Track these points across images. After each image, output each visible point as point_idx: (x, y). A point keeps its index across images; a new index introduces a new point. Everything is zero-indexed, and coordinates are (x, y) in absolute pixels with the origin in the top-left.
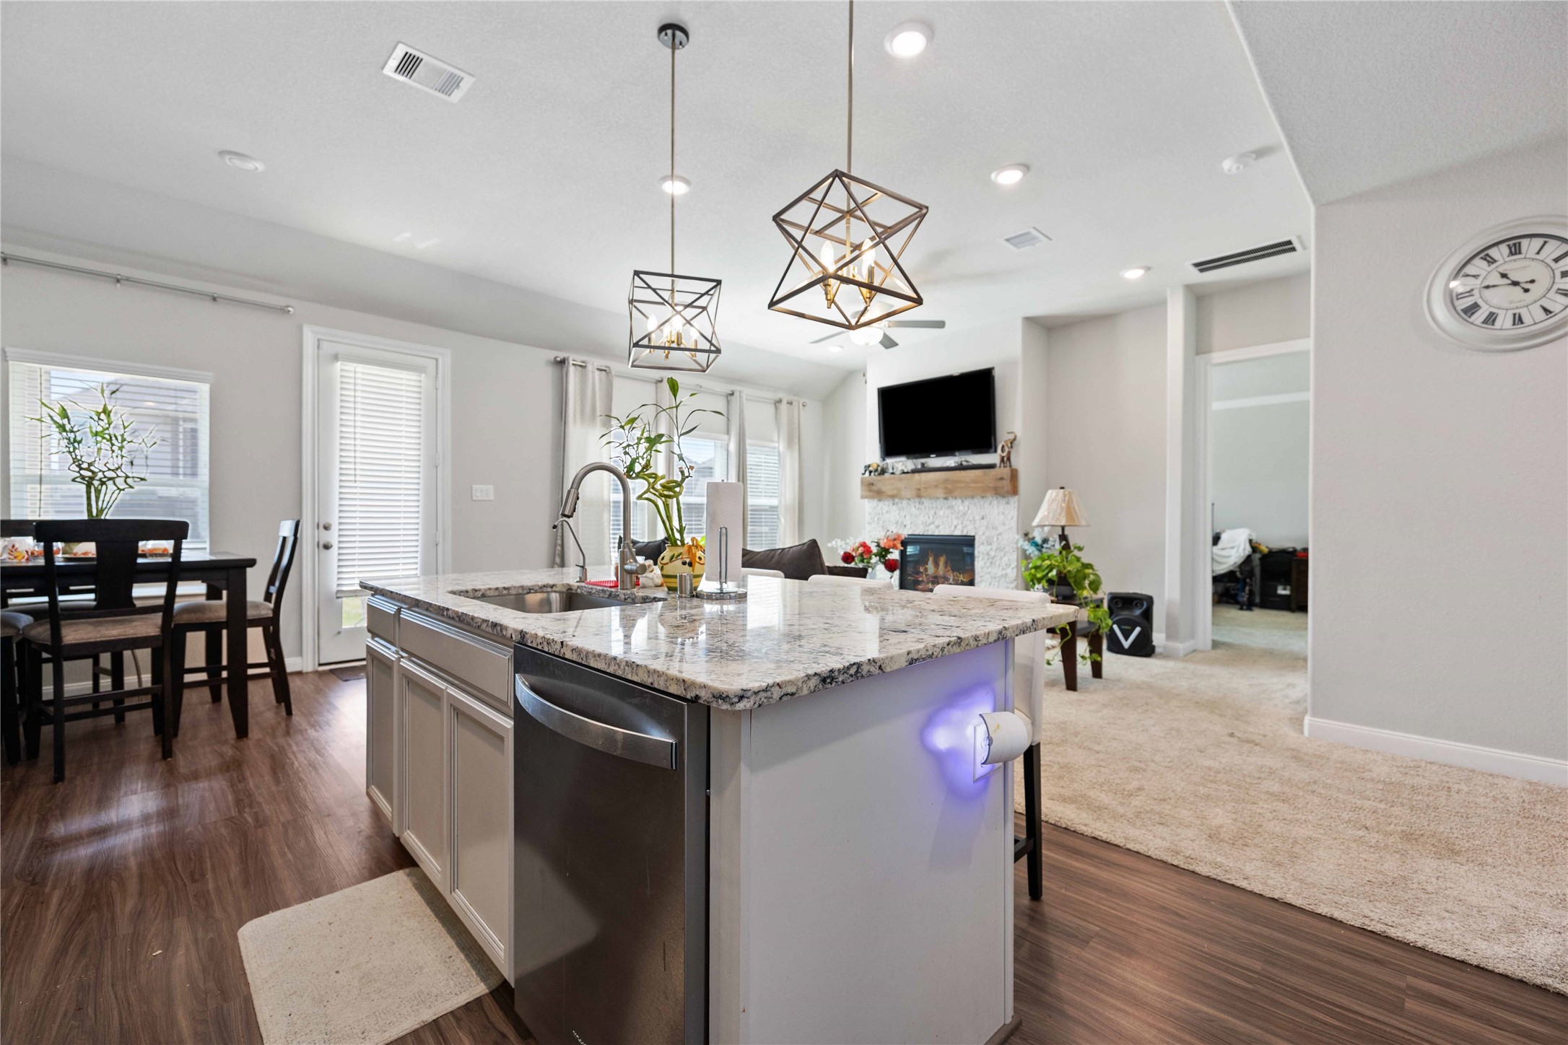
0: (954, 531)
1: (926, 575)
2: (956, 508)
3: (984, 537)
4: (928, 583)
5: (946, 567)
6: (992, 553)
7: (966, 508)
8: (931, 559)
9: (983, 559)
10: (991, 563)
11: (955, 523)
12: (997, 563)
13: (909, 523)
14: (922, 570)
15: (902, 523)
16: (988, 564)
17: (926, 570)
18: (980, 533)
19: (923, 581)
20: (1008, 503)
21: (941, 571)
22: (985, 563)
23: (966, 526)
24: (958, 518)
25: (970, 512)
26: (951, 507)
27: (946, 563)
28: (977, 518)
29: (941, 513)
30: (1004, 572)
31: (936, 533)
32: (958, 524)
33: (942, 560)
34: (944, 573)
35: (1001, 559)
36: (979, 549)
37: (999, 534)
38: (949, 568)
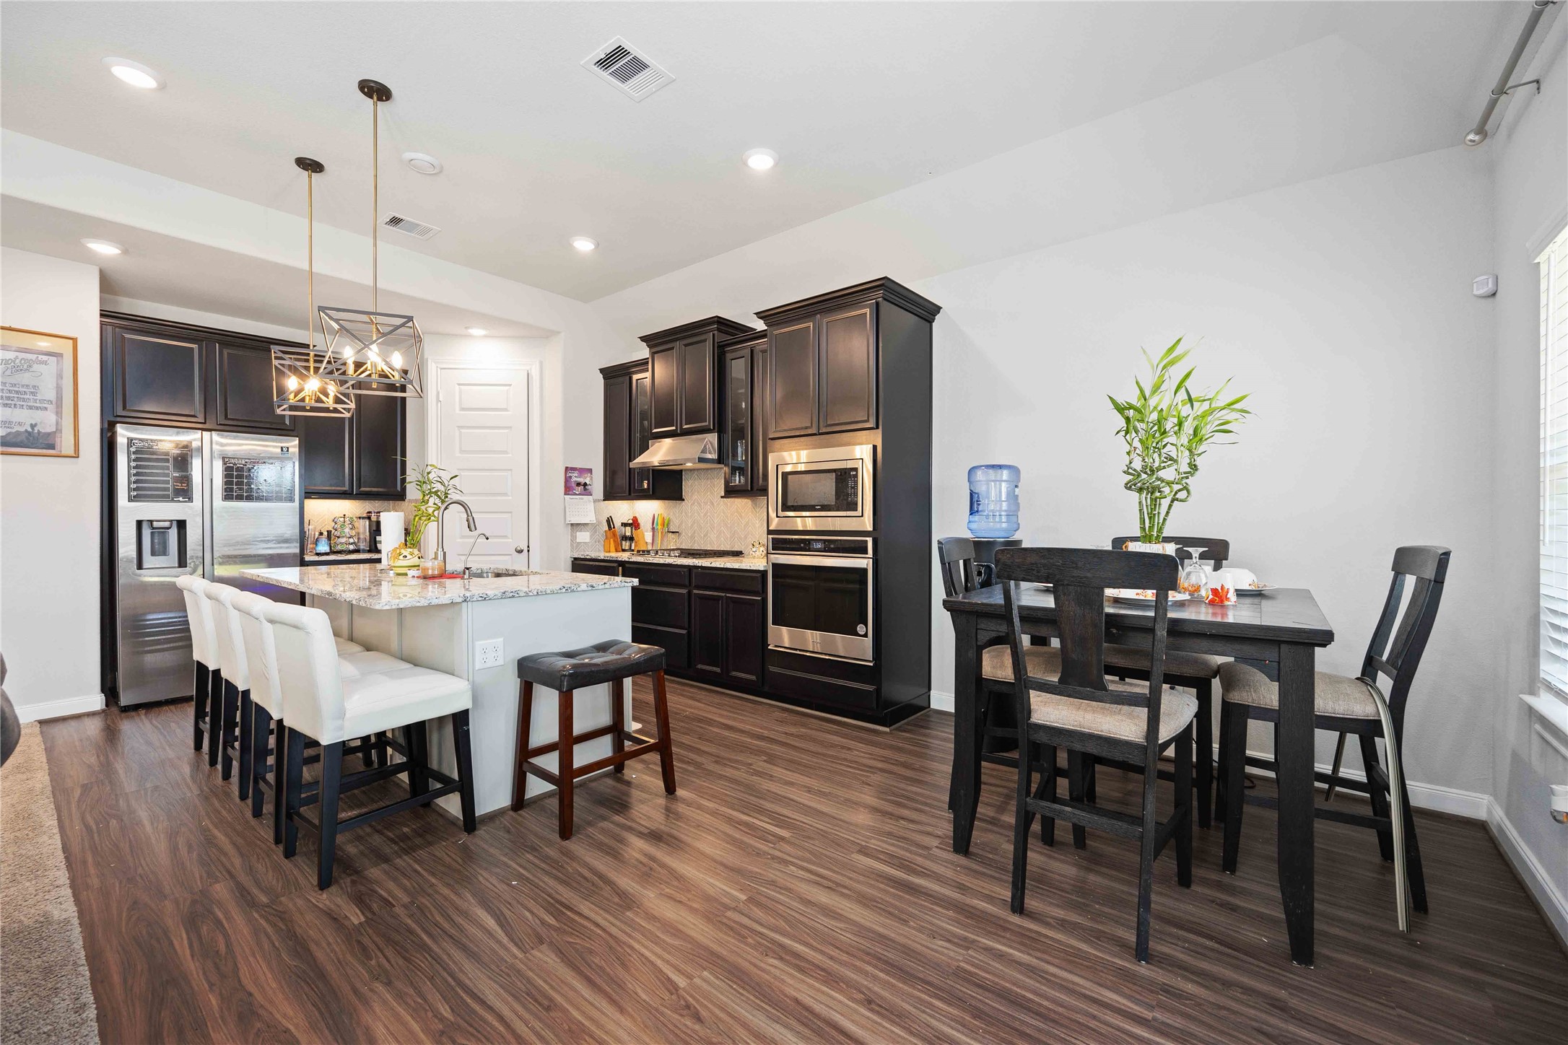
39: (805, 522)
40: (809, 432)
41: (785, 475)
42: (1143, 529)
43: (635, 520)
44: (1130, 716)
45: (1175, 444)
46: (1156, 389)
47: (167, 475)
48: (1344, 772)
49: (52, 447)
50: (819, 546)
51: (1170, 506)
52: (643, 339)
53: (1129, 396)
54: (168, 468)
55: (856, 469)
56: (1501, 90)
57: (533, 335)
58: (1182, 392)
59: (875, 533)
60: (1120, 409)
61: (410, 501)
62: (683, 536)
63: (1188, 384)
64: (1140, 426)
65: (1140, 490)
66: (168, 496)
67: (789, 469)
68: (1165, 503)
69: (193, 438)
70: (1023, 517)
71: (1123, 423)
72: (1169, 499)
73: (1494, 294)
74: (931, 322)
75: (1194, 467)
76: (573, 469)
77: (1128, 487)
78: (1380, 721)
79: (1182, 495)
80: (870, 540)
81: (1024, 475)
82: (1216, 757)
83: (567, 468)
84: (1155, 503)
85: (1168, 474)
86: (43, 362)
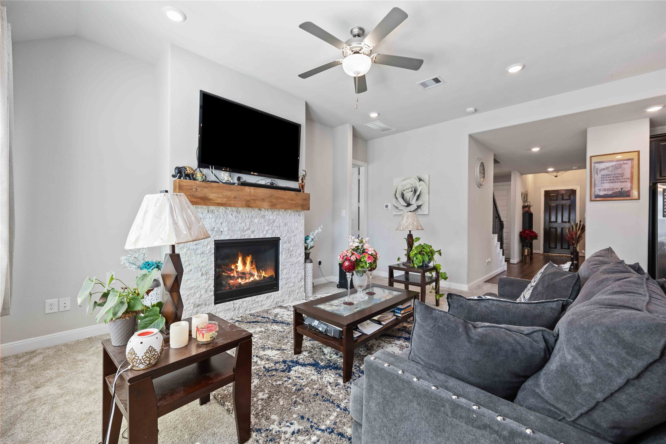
0: (266, 235)
1: (237, 272)
2: (267, 217)
3: (286, 238)
4: (238, 278)
5: (251, 265)
6: (291, 249)
7: (275, 218)
8: (240, 259)
9: (285, 253)
10: (290, 255)
11: (267, 228)
12: (294, 255)
13: (226, 229)
14: (233, 267)
15: (219, 229)
16: (289, 256)
17: (236, 267)
18: (284, 235)
19: (234, 276)
20: (299, 215)
21: (248, 268)
22: (287, 256)
23: (274, 230)
24: (268, 225)
25: (277, 220)
26: (264, 217)
27: (252, 262)
28: (282, 225)
29: (256, 221)
30: (298, 260)
31: (252, 237)
32: (269, 229)
33: (249, 260)
34: (250, 270)
35: (296, 252)
36: (282, 247)
37: (295, 236)
38: (254, 266)
49: (629, 196)
86: (626, 163)
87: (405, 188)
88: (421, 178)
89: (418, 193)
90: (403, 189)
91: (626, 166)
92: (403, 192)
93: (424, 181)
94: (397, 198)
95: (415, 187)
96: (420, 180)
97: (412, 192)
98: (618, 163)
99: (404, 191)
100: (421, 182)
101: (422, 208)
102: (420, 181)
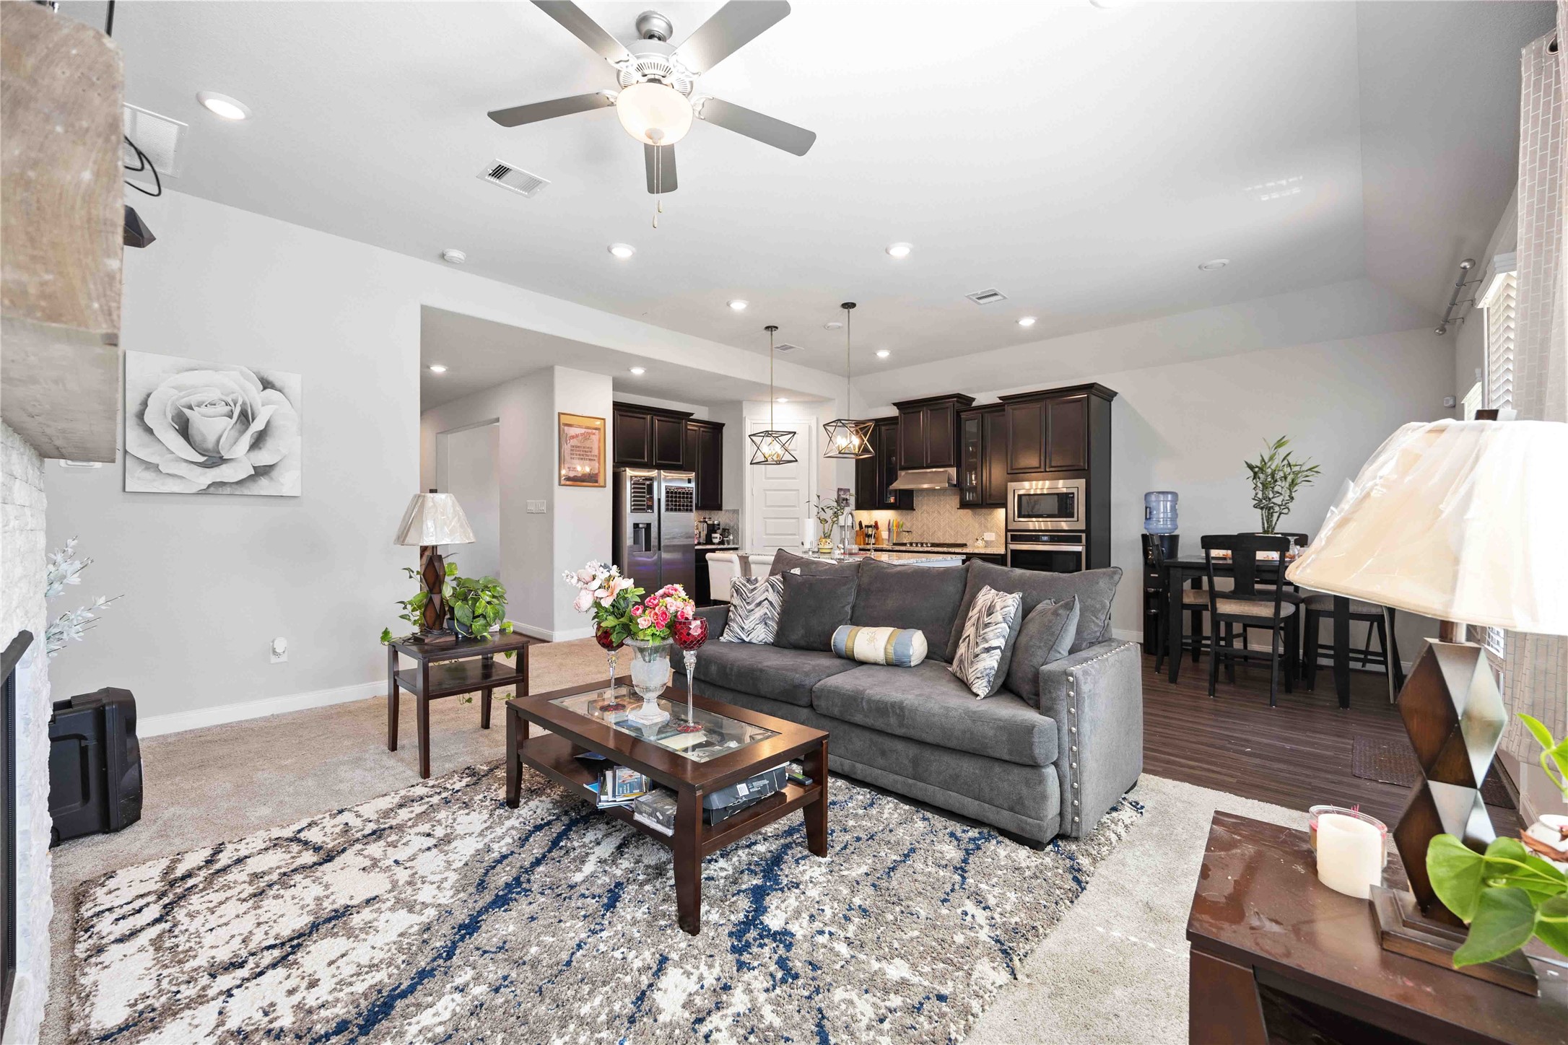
39: (1034, 524)
40: (1039, 470)
41: (1020, 496)
42: (1264, 528)
43: (876, 523)
44: (1266, 606)
45: (1281, 486)
46: (1271, 459)
47: (644, 497)
48: (1371, 649)
49: (597, 482)
50: (1046, 538)
51: (1279, 517)
52: (894, 404)
53: (1256, 462)
54: (644, 493)
55: (1073, 493)
56: (1453, 304)
57: (813, 401)
58: (1286, 462)
59: (1088, 531)
60: (1251, 467)
61: (727, 511)
62: (914, 534)
63: (1288, 458)
64: (1261, 475)
65: (1262, 508)
66: (644, 509)
67: (1022, 492)
68: (1276, 515)
69: (654, 473)
70: (1179, 522)
71: (1252, 474)
72: (1278, 514)
73: (1454, 406)
74: (1110, 401)
75: (1292, 498)
76: (841, 489)
77: (1255, 506)
78: (1383, 615)
79: (1286, 511)
80: (1084, 535)
81: (1180, 497)
82: (1301, 657)
83: (839, 490)
84: (1270, 516)
85: (1278, 500)
86: (594, 434)
87: (193, 400)
88: (271, 378)
89: (257, 426)
90: (185, 401)
91: (593, 437)
92: (187, 411)
93: (286, 391)
94: (149, 431)
95: (244, 403)
96: (267, 384)
97: (231, 417)
98: (587, 430)
99: (190, 408)
100: (269, 391)
101: (274, 473)
102: (265, 388)
